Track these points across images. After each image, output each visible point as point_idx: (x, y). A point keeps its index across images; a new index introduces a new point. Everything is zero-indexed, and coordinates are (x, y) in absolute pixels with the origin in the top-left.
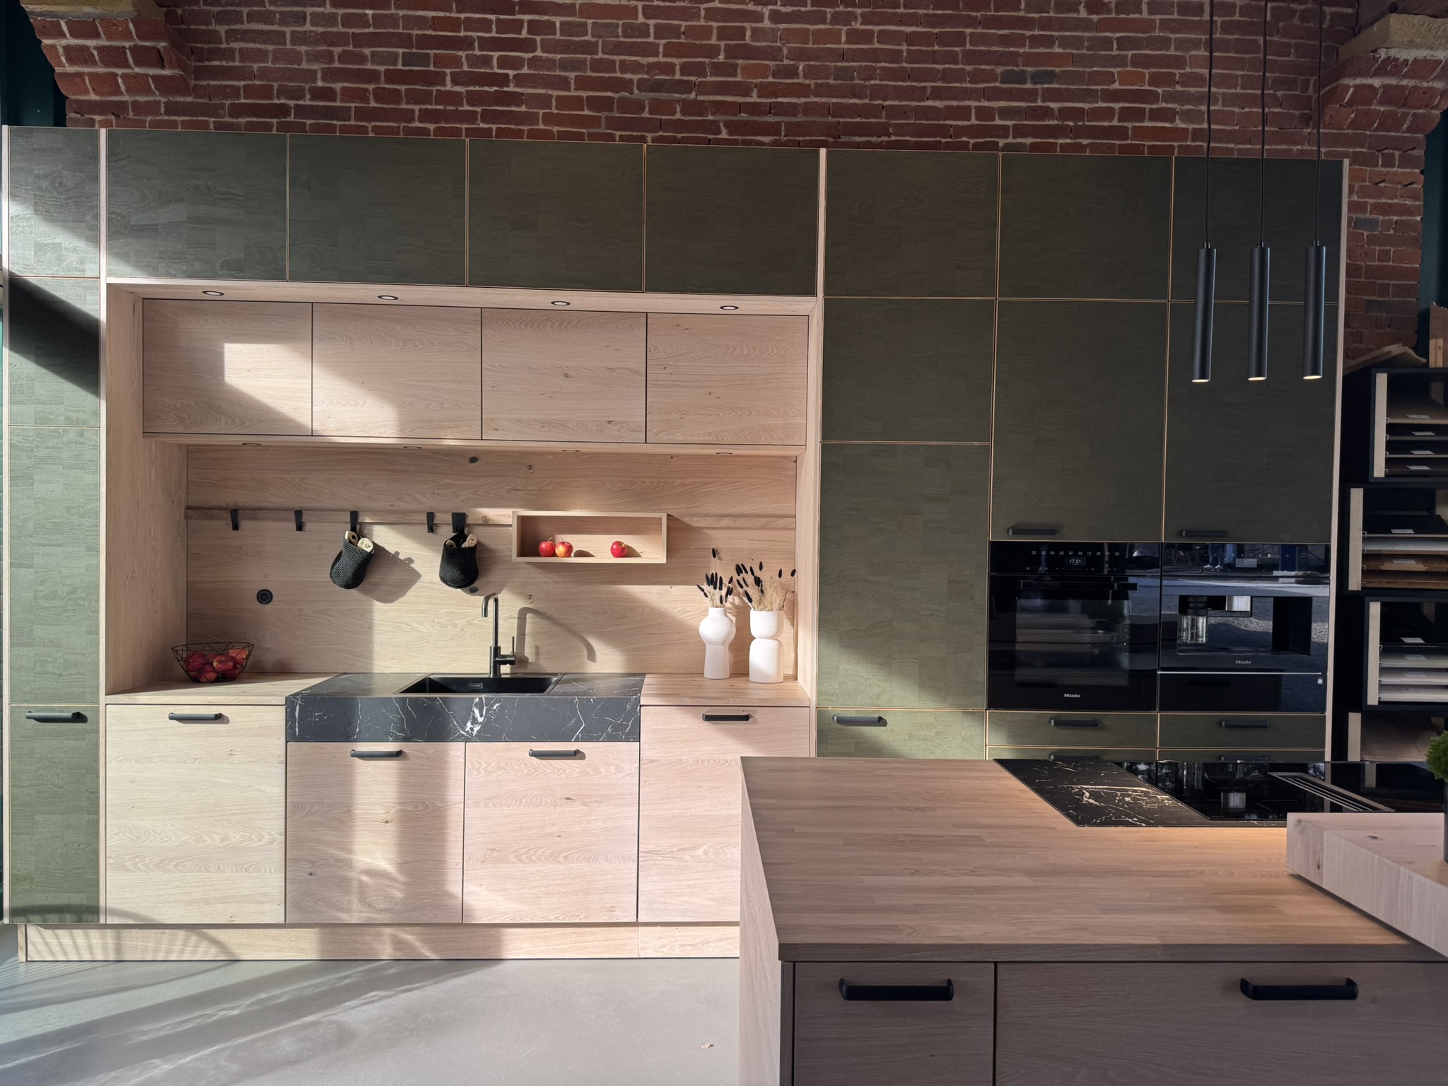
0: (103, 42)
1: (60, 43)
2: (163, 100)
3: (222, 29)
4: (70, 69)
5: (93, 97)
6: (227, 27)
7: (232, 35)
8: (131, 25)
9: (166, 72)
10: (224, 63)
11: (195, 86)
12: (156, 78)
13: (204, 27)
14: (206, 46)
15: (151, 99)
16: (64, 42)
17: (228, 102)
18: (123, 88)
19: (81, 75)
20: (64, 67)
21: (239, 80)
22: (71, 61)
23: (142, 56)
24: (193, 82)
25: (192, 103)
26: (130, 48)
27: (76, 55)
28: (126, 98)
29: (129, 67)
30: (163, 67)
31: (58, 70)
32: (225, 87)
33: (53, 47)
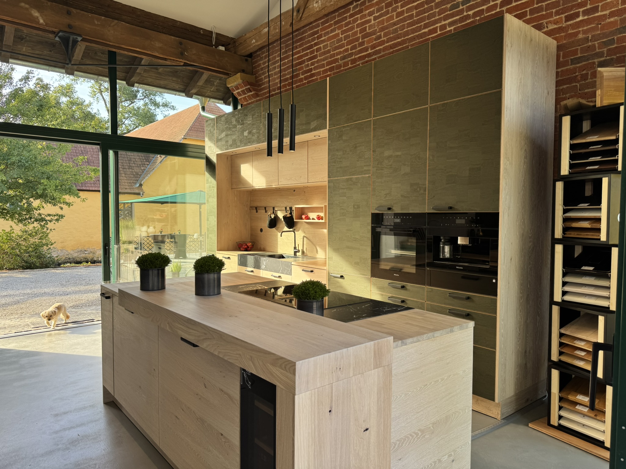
0: (241, 89)
5: (245, 103)
6: (264, 76)
8: (243, 84)
9: (252, 93)
10: (263, 86)
12: (251, 95)
13: (261, 78)
14: (260, 83)
15: (253, 100)
16: (236, 92)
18: (248, 99)
19: (241, 98)
21: (266, 90)
23: (247, 91)
24: (258, 94)
25: (259, 99)
26: (245, 89)
27: (238, 94)
28: (250, 101)
29: (247, 94)
30: (252, 92)
31: (238, 98)
32: (263, 93)
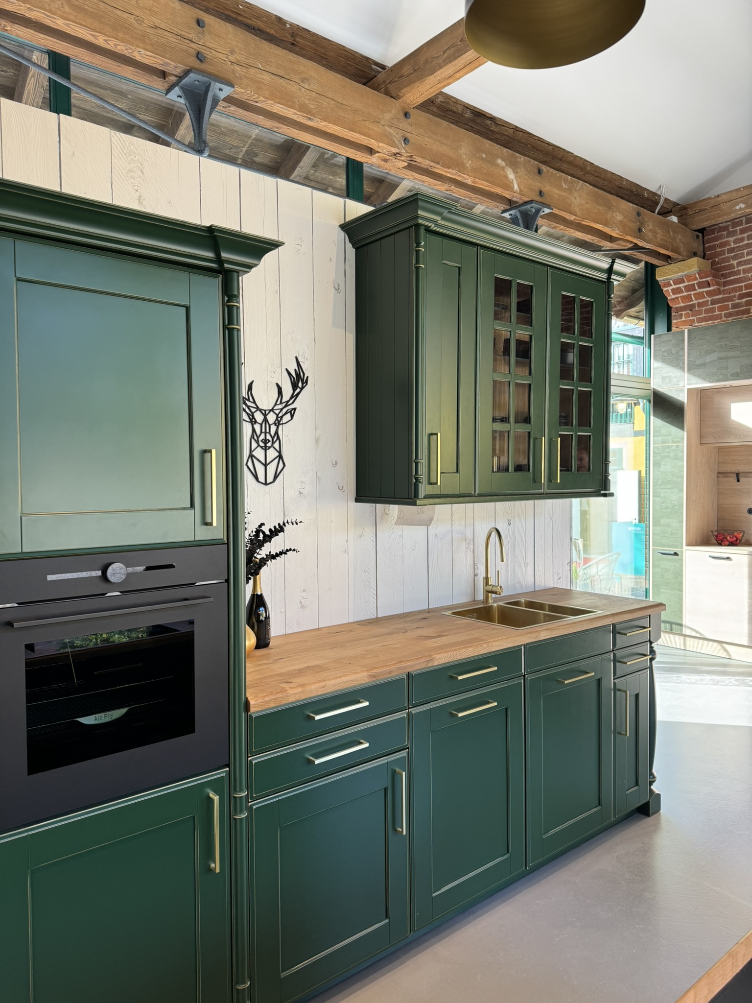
0: (686, 284)
1: (670, 288)
2: (710, 299)
3: (735, 262)
4: (673, 297)
5: (682, 305)
6: (737, 261)
7: (739, 264)
8: (697, 275)
10: (736, 277)
11: (723, 290)
12: (706, 292)
13: (727, 264)
14: (728, 272)
15: (705, 300)
16: (671, 288)
17: (737, 294)
18: (694, 299)
19: (677, 298)
20: (671, 296)
21: (742, 283)
22: (674, 294)
23: (701, 285)
24: (722, 289)
25: (722, 297)
26: (697, 284)
27: (675, 291)
28: (695, 302)
29: (696, 290)
30: (710, 287)
31: (669, 298)
32: (736, 287)
33: (668, 290)
